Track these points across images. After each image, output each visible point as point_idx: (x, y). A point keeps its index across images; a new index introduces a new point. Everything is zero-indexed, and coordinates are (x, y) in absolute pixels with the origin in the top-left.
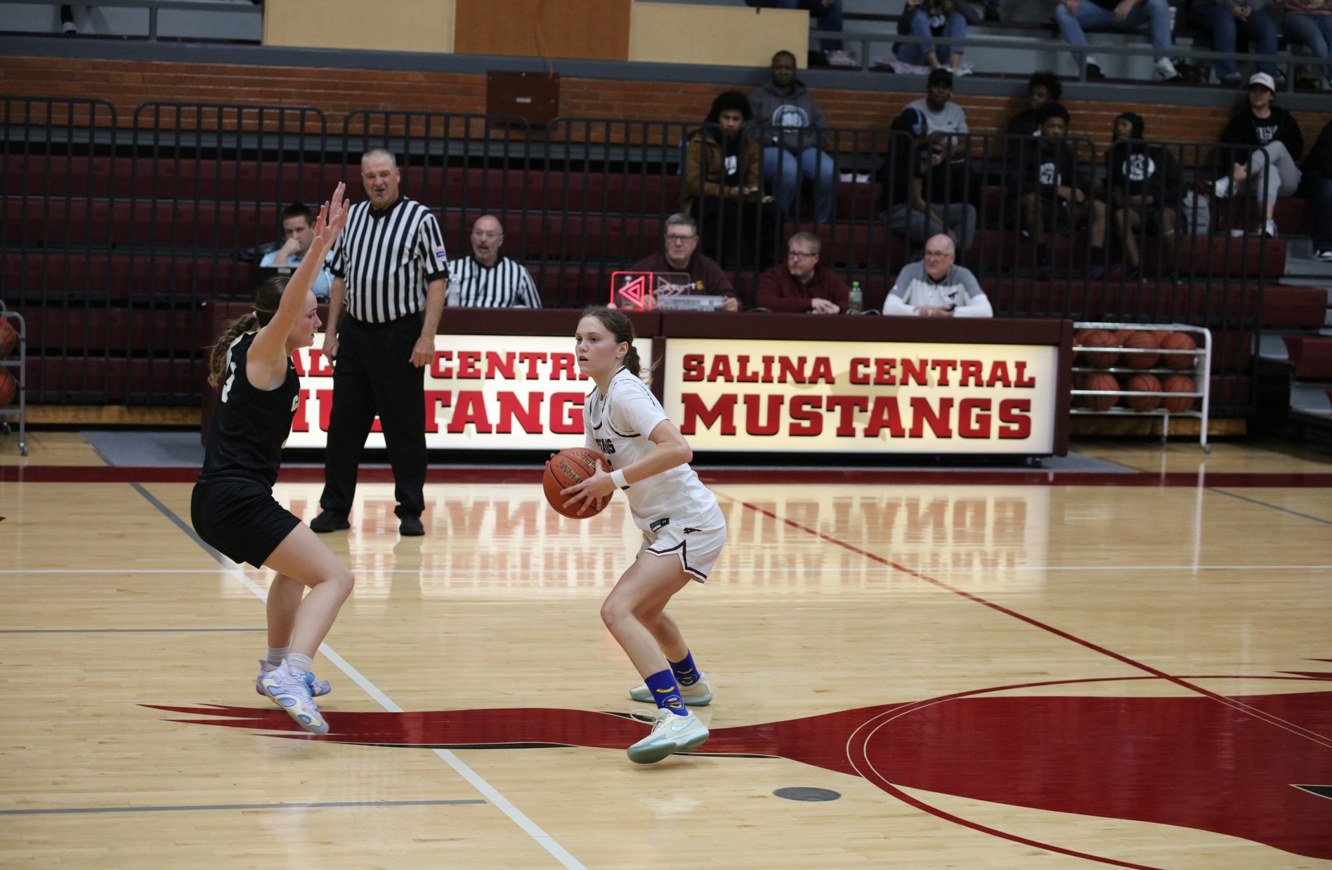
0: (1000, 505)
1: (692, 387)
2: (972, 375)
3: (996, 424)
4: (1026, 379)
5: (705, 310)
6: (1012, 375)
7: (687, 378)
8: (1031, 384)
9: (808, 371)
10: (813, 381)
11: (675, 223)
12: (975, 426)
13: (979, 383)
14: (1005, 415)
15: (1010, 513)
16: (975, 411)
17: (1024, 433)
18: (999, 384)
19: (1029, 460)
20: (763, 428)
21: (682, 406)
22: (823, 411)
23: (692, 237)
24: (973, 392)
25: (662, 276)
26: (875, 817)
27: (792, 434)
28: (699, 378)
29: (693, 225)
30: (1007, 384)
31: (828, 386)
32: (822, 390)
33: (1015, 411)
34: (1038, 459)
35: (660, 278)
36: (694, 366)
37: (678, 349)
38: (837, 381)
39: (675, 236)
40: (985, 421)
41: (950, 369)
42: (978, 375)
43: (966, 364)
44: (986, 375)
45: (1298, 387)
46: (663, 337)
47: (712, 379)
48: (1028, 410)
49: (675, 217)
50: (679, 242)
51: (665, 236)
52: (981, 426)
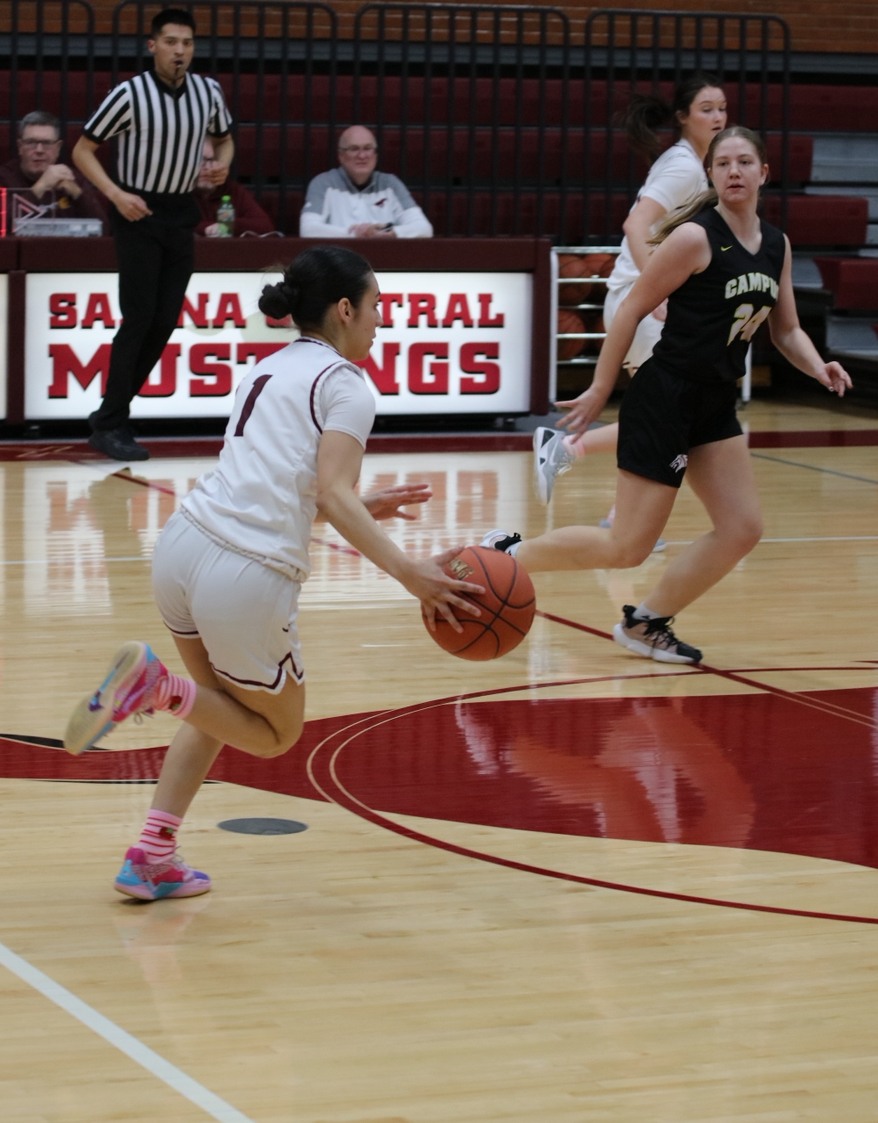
0: (465, 479)
1: (62, 337)
2: (423, 313)
3: (455, 375)
4: (492, 316)
5: (77, 235)
6: (475, 312)
7: (55, 325)
8: (499, 322)
9: (211, 312)
10: (218, 324)
11: (34, 123)
12: (428, 378)
13: (432, 324)
14: (467, 364)
15: (477, 489)
16: (429, 360)
17: (492, 387)
18: (458, 324)
19: (500, 422)
20: (155, 387)
21: (50, 361)
22: (232, 363)
23: (55, 142)
24: (425, 334)
25: (19, 193)
26: (357, 852)
27: (194, 394)
28: (70, 325)
29: (56, 126)
30: (468, 324)
31: (239, 330)
32: (230, 336)
33: (480, 359)
34: (510, 420)
35: (15, 196)
36: (63, 308)
37: (41, 287)
38: (249, 324)
39: (34, 141)
40: (441, 371)
41: (394, 305)
42: (430, 312)
43: (415, 299)
44: (441, 313)
45: (836, 323)
46: (23, 271)
47: (87, 325)
48: (496, 357)
49: (33, 116)
50: (40, 148)
51: (19, 141)
52: (437, 379)
